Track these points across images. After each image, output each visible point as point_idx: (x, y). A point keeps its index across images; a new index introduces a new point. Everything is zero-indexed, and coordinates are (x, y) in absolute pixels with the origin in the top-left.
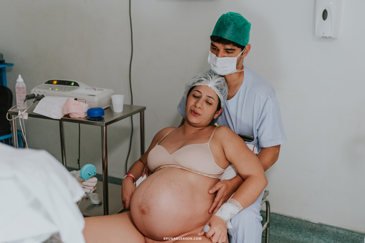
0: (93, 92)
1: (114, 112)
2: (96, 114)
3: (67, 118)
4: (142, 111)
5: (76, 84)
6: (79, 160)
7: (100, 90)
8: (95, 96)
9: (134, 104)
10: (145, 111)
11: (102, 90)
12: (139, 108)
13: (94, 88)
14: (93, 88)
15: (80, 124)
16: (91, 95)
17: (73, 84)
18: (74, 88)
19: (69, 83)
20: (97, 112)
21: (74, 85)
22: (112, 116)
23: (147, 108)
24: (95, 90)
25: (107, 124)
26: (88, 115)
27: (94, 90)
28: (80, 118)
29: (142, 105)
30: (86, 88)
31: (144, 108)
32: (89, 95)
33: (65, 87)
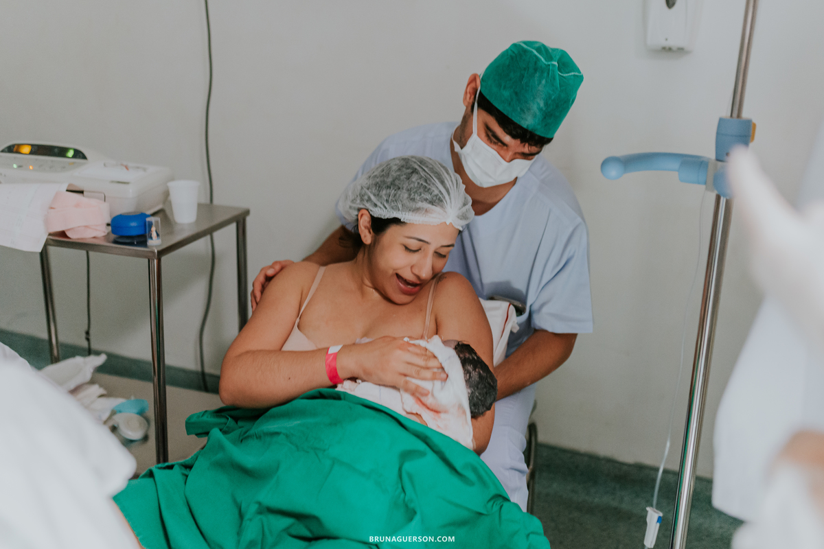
0: (122, 175)
1: (176, 223)
2: (134, 227)
3: (60, 239)
4: (240, 221)
5: (79, 154)
6: (87, 333)
7: (138, 168)
8: (127, 183)
9: (216, 201)
10: (249, 220)
11: (145, 170)
12: (235, 213)
13: (125, 163)
14: (122, 165)
15: (91, 253)
16: (119, 182)
17: (71, 153)
18: (74, 163)
19: (61, 152)
20: (133, 224)
21: (74, 157)
22: (171, 233)
23: (251, 212)
24: (127, 168)
25: (162, 253)
26: (113, 231)
27: (125, 168)
28: (94, 237)
29: (240, 203)
30: (105, 165)
31: (247, 212)
32: (112, 182)
33: (52, 161)
